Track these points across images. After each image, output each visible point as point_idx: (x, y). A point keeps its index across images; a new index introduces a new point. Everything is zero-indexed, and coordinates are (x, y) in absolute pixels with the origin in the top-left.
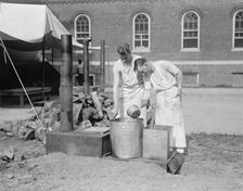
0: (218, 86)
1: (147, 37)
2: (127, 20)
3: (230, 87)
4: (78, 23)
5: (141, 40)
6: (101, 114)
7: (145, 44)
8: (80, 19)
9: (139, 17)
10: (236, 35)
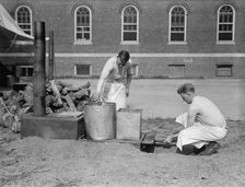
0: (155, 78)
1: (88, 29)
2: (69, 13)
3: (167, 78)
4: (19, 14)
5: (83, 32)
6: (60, 102)
7: (87, 36)
8: (21, 9)
9: (81, 9)
10: (172, 29)
